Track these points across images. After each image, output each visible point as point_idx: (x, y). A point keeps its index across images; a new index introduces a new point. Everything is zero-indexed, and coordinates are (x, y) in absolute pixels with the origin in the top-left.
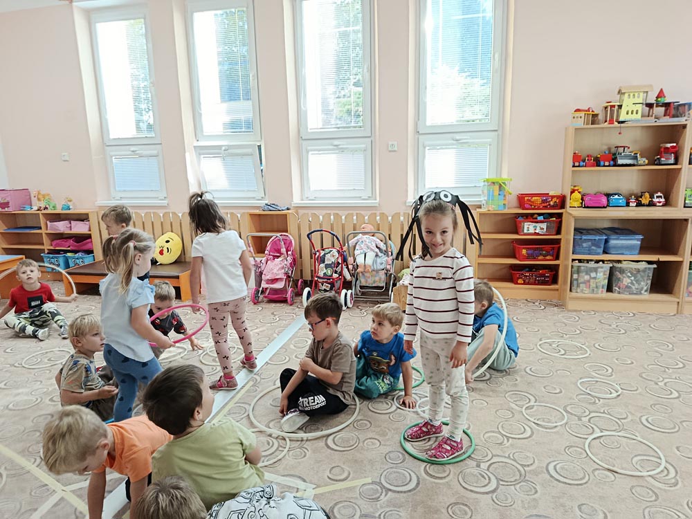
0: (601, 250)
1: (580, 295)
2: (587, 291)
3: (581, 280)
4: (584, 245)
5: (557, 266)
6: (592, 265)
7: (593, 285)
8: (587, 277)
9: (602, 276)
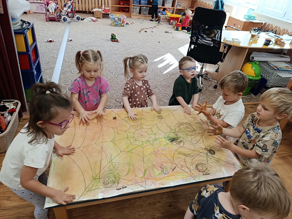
0: (138, 4)
1: (134, 14)
2: (135, 14)
3: (134, 11)
4: (135, 2)
5: (129, 7)
6: (136, 7)
7: (136, 12)
8: (135, 10)
9: (138, 10)
